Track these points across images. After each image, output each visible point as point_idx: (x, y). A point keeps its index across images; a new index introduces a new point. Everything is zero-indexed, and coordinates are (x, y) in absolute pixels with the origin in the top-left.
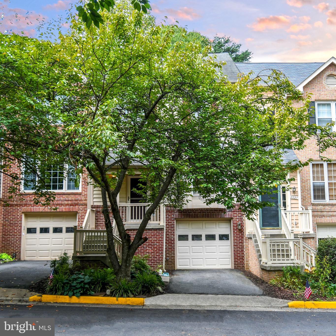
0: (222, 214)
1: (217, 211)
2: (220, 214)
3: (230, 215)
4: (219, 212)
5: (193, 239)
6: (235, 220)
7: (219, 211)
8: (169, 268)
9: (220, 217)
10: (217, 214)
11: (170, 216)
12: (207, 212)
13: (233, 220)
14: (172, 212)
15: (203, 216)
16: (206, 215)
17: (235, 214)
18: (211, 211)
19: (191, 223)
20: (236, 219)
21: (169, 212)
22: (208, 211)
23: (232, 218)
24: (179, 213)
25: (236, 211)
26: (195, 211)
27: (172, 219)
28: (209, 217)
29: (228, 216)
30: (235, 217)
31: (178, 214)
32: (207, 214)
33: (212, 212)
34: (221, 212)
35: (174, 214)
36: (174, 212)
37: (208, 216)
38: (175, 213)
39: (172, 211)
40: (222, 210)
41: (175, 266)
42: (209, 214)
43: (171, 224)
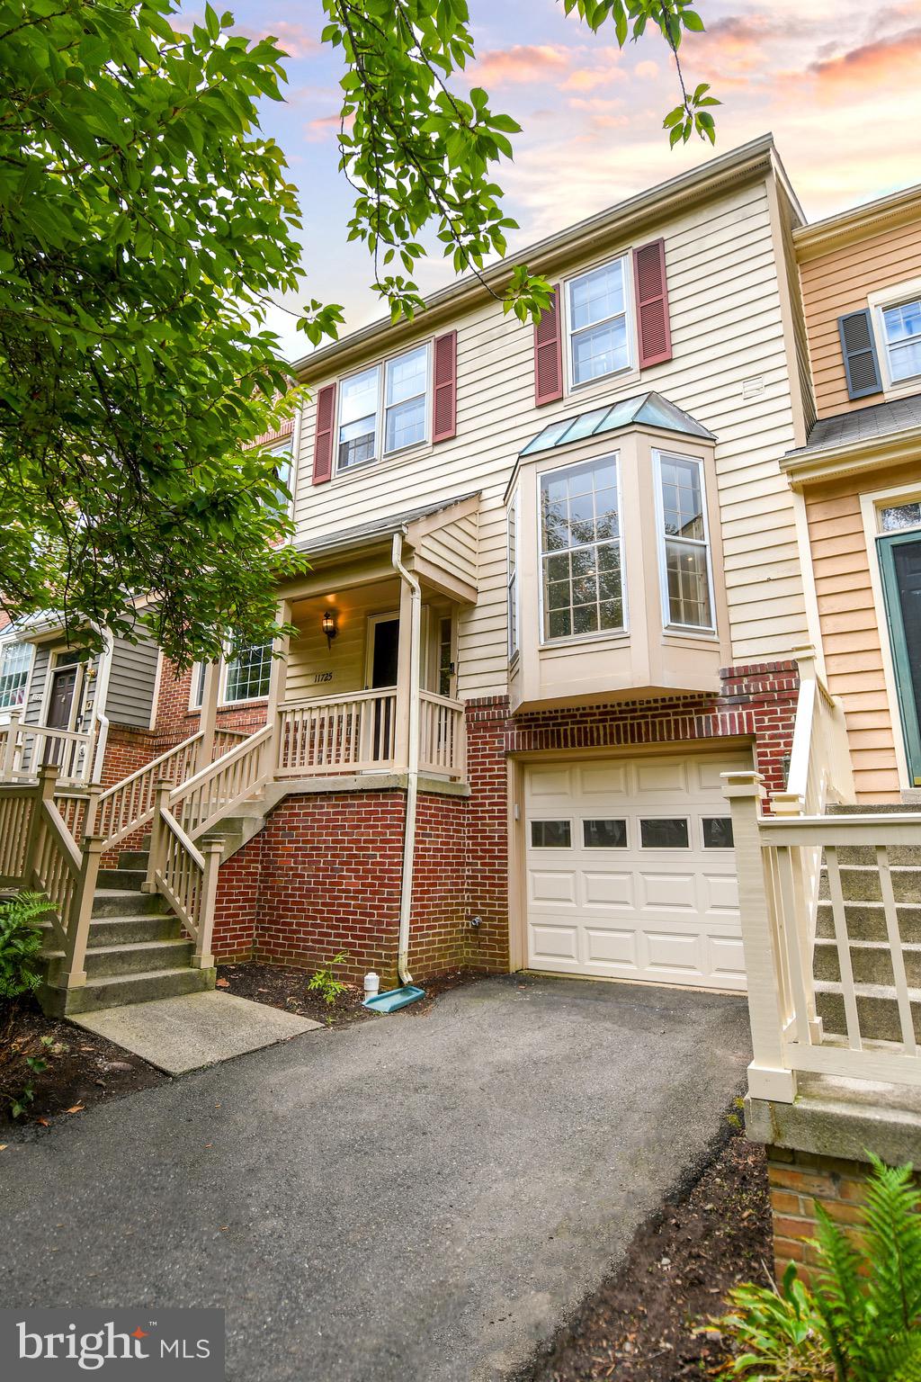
0: (699, 720)
1: (677, 706)
2: (691, 720)
3: (741, 723)
4: (683, 713)
5: (589, 842)
6: (766, 745)
7: (685, 705)
8: (483, 962)
9: (693, 736)
10: (676, 721)
11: (486, 743)
12: (632, 718)
13: (759, 746)
14: (493, 728)
15: (614, 737)
16: (625, 732)
17: (765, 713)
18: (650, 709)
19: (578, 771)
20: (772, 737)
21: (486, 729)
22: (634, 711)
23: (753, 737)
24: (519, 728)
25: (772, 702)
26: (582, 715)
27: (493, 756)
28: (640, 740)
29: (733, 727)
30: (768, 728)
31: (518, 735)
32: (632, 725)
33: (654, 716)
34: (697, 712)
35: (501, 736)
36: (502, 727)
37: (635, 735)
38: (507, 729)
39: (495, 724)
40: (700, 704)
41: (507, 956)
42: (639, 724)
43: (491, 777)
